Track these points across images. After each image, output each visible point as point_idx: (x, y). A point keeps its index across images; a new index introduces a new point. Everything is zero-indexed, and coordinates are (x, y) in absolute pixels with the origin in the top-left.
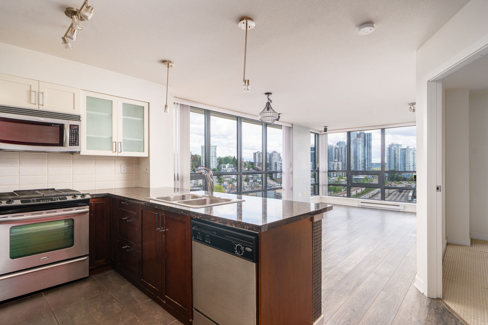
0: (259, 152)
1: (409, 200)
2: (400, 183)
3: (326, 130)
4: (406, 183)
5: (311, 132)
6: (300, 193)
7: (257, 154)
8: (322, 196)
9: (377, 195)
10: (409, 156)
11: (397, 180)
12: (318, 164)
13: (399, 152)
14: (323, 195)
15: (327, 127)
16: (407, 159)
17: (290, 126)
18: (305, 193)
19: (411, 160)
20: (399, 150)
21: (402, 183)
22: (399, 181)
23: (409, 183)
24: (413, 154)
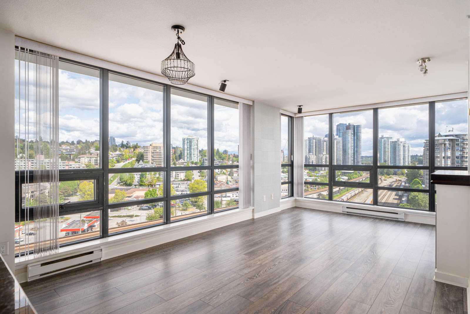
1: (399, 195)
2: (390, 177)
3: (300, 111)
4: (396, 177)
5: (282, 114)
6: (265, 196)
8: (297, 198)
10: (399, 149)
11: (387, 174)
13: (389, 145)
14: (298, 196)
15: (301, 107)
16: (397, 153)
18: (272, 196)
19: (401, 154)
20: (389, 143)
21: (393, 177)
22: (389, 175)
23: (400, 177)
24: (404, 147)
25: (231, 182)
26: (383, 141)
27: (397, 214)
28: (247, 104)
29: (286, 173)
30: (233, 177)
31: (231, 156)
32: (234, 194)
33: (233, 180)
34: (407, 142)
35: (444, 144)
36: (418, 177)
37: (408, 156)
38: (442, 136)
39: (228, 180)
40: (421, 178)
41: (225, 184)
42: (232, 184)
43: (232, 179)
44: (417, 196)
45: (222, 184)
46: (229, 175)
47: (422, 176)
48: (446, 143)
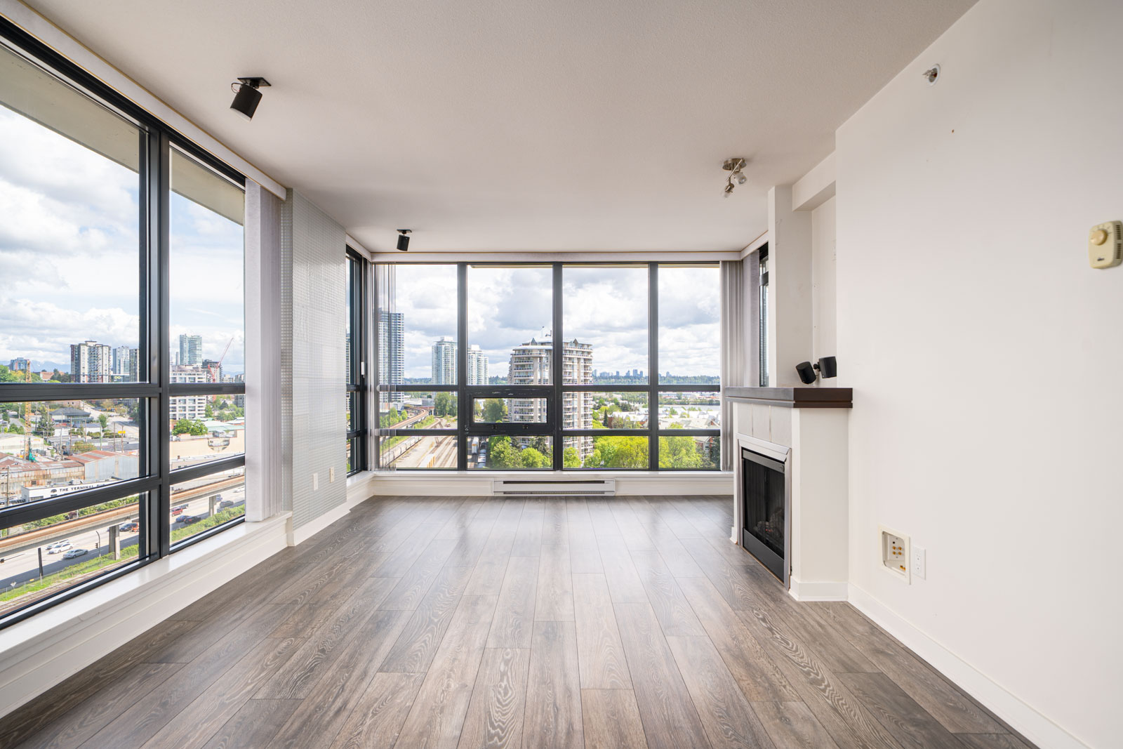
0: (92, 344)
1: (473, 452)
3: (404, 244)
5: (347, 245)
6: (316, 475)
7: (85, 352)
8: (379, 473)
9: (416, 448)
12: (363, 364)
15: (411, 235)
17: (281, 194)
18: (332, 472)
24: (478, 361)
25: (43, 454)
26: (443, 349)
27: (603, 482)
28: (273, 194)
29: (228, 420)
30: (50, 439)
31: (41, 375)
32: (58, 489)
33: (51, 447)
34: (484, 352)
35: (540, 357)
36: (501, 416)
37: (486, 378)
38: (536, 344)
39: (33, 448)
40: (505, 418)
41: (19, 461)
42: (48, 460)
43: (50, 443)
44: (503, 452)
45: (9, 462)
46: (37, 433)
47: (507, 415)
48: (543, 356)
